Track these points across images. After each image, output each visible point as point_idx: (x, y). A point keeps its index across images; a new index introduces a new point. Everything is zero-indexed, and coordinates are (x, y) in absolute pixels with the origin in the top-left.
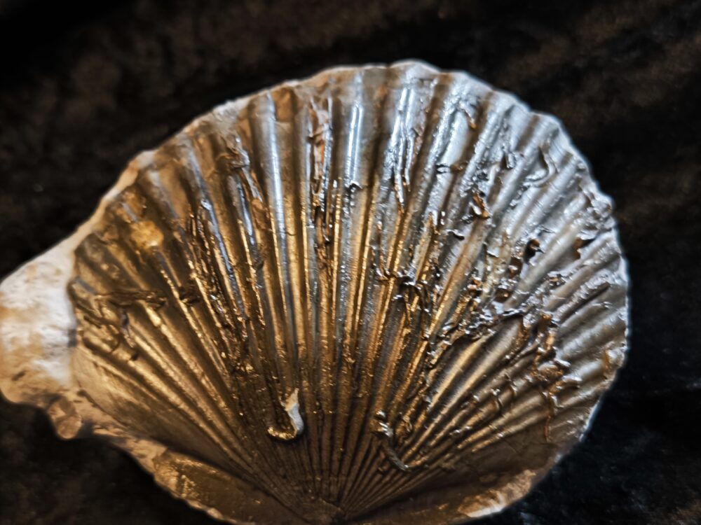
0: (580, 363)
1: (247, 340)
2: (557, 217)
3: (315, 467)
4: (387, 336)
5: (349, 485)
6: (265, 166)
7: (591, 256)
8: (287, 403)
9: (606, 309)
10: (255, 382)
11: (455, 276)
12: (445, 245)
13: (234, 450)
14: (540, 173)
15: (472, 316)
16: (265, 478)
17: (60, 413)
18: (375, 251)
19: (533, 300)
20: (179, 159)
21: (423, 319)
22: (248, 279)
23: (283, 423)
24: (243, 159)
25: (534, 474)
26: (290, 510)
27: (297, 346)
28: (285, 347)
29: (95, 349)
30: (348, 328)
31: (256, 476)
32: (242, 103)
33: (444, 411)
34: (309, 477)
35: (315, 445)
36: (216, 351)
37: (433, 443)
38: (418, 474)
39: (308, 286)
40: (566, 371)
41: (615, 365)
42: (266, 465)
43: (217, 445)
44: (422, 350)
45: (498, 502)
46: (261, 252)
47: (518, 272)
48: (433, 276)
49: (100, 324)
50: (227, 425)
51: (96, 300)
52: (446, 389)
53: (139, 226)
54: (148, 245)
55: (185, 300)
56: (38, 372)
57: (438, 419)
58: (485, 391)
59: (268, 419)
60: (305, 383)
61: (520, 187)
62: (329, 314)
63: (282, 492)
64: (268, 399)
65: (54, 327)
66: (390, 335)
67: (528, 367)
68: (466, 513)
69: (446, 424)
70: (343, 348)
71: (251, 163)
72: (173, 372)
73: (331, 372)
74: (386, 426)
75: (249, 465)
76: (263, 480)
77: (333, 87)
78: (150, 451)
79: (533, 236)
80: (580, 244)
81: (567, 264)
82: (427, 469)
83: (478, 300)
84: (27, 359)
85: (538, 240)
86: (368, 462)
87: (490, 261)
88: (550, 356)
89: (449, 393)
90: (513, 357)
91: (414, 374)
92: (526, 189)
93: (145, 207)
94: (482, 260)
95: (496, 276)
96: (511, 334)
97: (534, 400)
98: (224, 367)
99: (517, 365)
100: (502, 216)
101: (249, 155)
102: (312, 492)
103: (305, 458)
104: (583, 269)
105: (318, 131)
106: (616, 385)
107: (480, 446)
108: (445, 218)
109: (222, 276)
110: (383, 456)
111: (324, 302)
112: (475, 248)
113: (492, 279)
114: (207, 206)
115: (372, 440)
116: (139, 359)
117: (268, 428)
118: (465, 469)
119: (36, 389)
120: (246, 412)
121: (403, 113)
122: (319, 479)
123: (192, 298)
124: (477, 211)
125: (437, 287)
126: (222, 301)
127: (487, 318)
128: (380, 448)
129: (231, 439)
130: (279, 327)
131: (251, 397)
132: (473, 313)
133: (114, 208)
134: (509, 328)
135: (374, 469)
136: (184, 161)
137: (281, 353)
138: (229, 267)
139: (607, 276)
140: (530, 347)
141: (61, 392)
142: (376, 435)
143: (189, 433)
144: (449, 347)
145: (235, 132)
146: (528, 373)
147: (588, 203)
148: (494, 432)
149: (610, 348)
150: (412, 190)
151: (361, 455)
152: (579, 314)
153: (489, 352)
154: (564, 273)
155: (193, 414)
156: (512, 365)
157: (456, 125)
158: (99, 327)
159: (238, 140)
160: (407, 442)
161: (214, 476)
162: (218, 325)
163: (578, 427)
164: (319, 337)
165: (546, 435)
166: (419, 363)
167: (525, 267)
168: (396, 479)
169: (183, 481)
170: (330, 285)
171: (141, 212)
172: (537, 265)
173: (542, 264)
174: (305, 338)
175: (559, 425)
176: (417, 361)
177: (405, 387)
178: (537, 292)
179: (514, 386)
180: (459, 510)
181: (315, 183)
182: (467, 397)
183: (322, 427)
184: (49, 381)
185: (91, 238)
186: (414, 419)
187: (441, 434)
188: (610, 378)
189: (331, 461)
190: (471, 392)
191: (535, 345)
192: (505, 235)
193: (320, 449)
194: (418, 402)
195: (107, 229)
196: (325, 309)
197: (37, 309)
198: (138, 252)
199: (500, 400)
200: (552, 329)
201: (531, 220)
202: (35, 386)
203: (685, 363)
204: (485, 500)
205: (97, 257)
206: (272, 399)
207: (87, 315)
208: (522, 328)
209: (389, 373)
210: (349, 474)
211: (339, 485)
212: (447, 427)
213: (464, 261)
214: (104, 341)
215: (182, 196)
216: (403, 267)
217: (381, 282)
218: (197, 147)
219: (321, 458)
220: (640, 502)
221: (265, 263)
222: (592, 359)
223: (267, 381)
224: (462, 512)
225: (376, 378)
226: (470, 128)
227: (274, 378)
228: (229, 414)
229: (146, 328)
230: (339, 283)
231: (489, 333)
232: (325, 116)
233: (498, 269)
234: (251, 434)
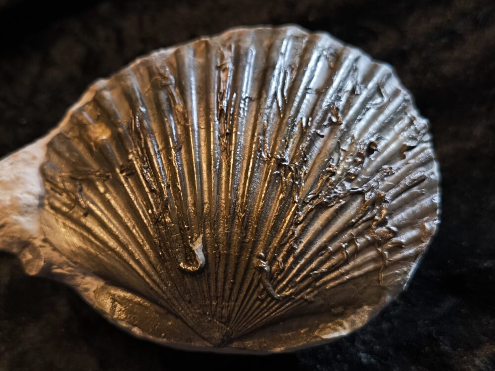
0: (404, 230)
1: (167, 200)
2: (390, 130)
3: (212, 294)
4: (267, 199)
5: (236, 309)
6: (185, 83)
7: (413, 157)
8: (194, 245)
9: (423, 194)
10: (172, 229)
11: (317, 161)
12: (311, 140)
13: (154, 281)
14: (378, 100)
15: (329, 189)
16: (175, 302)
17: (29, 256)
18: (261, 140)
19: (372, 183)
20: (125, 82)
21: (293, 189)
22: (170, 158)
23: (191, 260)
24: (171, 80)
25: (371, 309)
26: (192, 329)
27: (203, 204)
28: (194, 204)
29: (57, 210)
30: (240, 192)
31: (169, 301)
32: (171, 51)
33: (307, 256)
34: (208, 302)
35: (213, 277)
36: (145, 209)
37: (298, 279)
38: (287, 302)
39: (213, 162)
40: (395, 234)
41: (429, 233)
42: (177, 293)
43: (142, 277)
44: (293, 209)
45: (345, 328)
46: (180, 140)
47: (362, 162)
48: (301, 159)
49: (62, 192)
50: (150, 262)
51: (61, 177)
52: (309, 240)
53: (94, 126)
54: (100, 139)
55: (124, 174)
56: (15, 224)
57: (302, 262)
58: (336, 244)
59: (180, 257)
60: (208, 230)
61: (364, 107)
62: (227, 182)
63: (188, 314)
64: (180, 242)
65: (29, 193)
66: (270, 198)
67: (368, 229)
68: (320, 336)
69: (308, 266)
70: (236, 206)
71: (175, 83)
72: (113, 225)
73: (227, 223)
74: (265, 263)
75: (164, 293)
76: (174, 305)
77: (235, 38)
78: (93, 285)
79: (373, 139)
80: (405, 148)
81: (396, 162)
82: (294, 298)
83: (333, 179)
84: (7, 215)
85: (376, 142)
86: (251, 291)
87: (342, 153)
88: (383, 223)
89: (310, 243)
90: (357, 221)
91: (287, 227)
92: (368, 109)
93: (99, 114)
94: (337, 152)
95: (346, 163)
96: (356, 205)
97: (372, 254)
98: (150, 220)
99: (360, 227)
100: (351, 125)
101: (175, 78)
102: (209, 314)
103: (205, 287)
104: (408, 166)
105: (224, 62)
106: (430, 247)
107: (332, 284)
108: (312, 121)
109: (151, 156)
110: (262, 287)
111: (224, 174)
112: (332, 143)
113: (343, 165)
114: (143, 110)
115: (254, 274)
116: (89, 216)
117: (180, 263)
118: (321, 302)
119: (13, 237)
120: (164, 253)
121: (284, 55)
122: (215, 304)
123: (129, 172)
124: (334, 120)
125: (304, 167)
126: (150, 173)
127: (339, 192)
128: (260, 281)
129: (153, 273)
130: (190, 191)
131: (168, 240)
132: (330, 187)
133: (77, 115)
134: (354, 201)
135: (254, 297)
136: (129, 83)
137: (191, 209)
138: (156, 150)
139: (424, 171)
140: (369, 215)
141: (31, 240)
142: (258, 270)
143: (122, 269)
144: (312, 210)
145: (165, 65)
146: (368, 234)
147: (411, 123)
148: (343, 275)
149: (426, 221)
150: (288, 102)
151: (246, 285)
152: (404, 195)
153: (340, 216)
154: (394, 167)
155: (126, 256)
156: (356, 227)
157: (320, 64)
158: (61, 194)
159: (167, 69)
160: (279, 277)
161: (139, 304)
162: (147, 190)
163: (403, 275)
164: (219, 198)
165: (380, 279)
166: (290, 219)
167: (367, 160)
168: (270, 305)
169: (115, 306)
170: (229, 162)
171: (96, 117)
172: (375, 160)
173: (379, 159)
174: (209, 198)
175: (389, 274)
176: (289, 217)
177: (279, 236)
178: (375, 178)
179: (358, 242)
180: (316, 333)
181: (221, 95)
182: (324, 247)
183: (219, 263)
184: (22, 231)
185: (59, 135)
186: (285, 260)
187: (305, 273)
188: (426, 242)
189: (224, 290)
190: (327, 244)
191: (373, 214)
192: (353, 137)
193: (216, 280)
194: (289, 247)
195: (71, 129)
196: (224, 179)
197: (17, 181)
198: (92, 144)
199: (347, 251)
200: (385, 204)
201: (372, 129)
202: (12, 235)
203: (478, 251)
204: (335, 326)
205: (63, 148)
206: (184, 242)
207: (53, 187)
208: (364, 201)
209: (269, 225)
210: (236, 300)
211: (229, 309)
212: (309, 268)
213: (324, 151)
214: (65, 204)
215: (126, 105)
216: (281, 152)
217: (265, 162)
218: (138, 75)
219: (217, 287)
220: (446, 345)
221: (183, 147)
222: (413, 228)
223: (181, 229)
224: (318, 335)
225: (259, 228)
226: (330, 68)
227: (186, 226)
228: (151, 254)
229: (95, 195)
230: (235, 161)
231: (340, 202)
232: (229, 55)
233: (348, 159)
234: (167, 268)
